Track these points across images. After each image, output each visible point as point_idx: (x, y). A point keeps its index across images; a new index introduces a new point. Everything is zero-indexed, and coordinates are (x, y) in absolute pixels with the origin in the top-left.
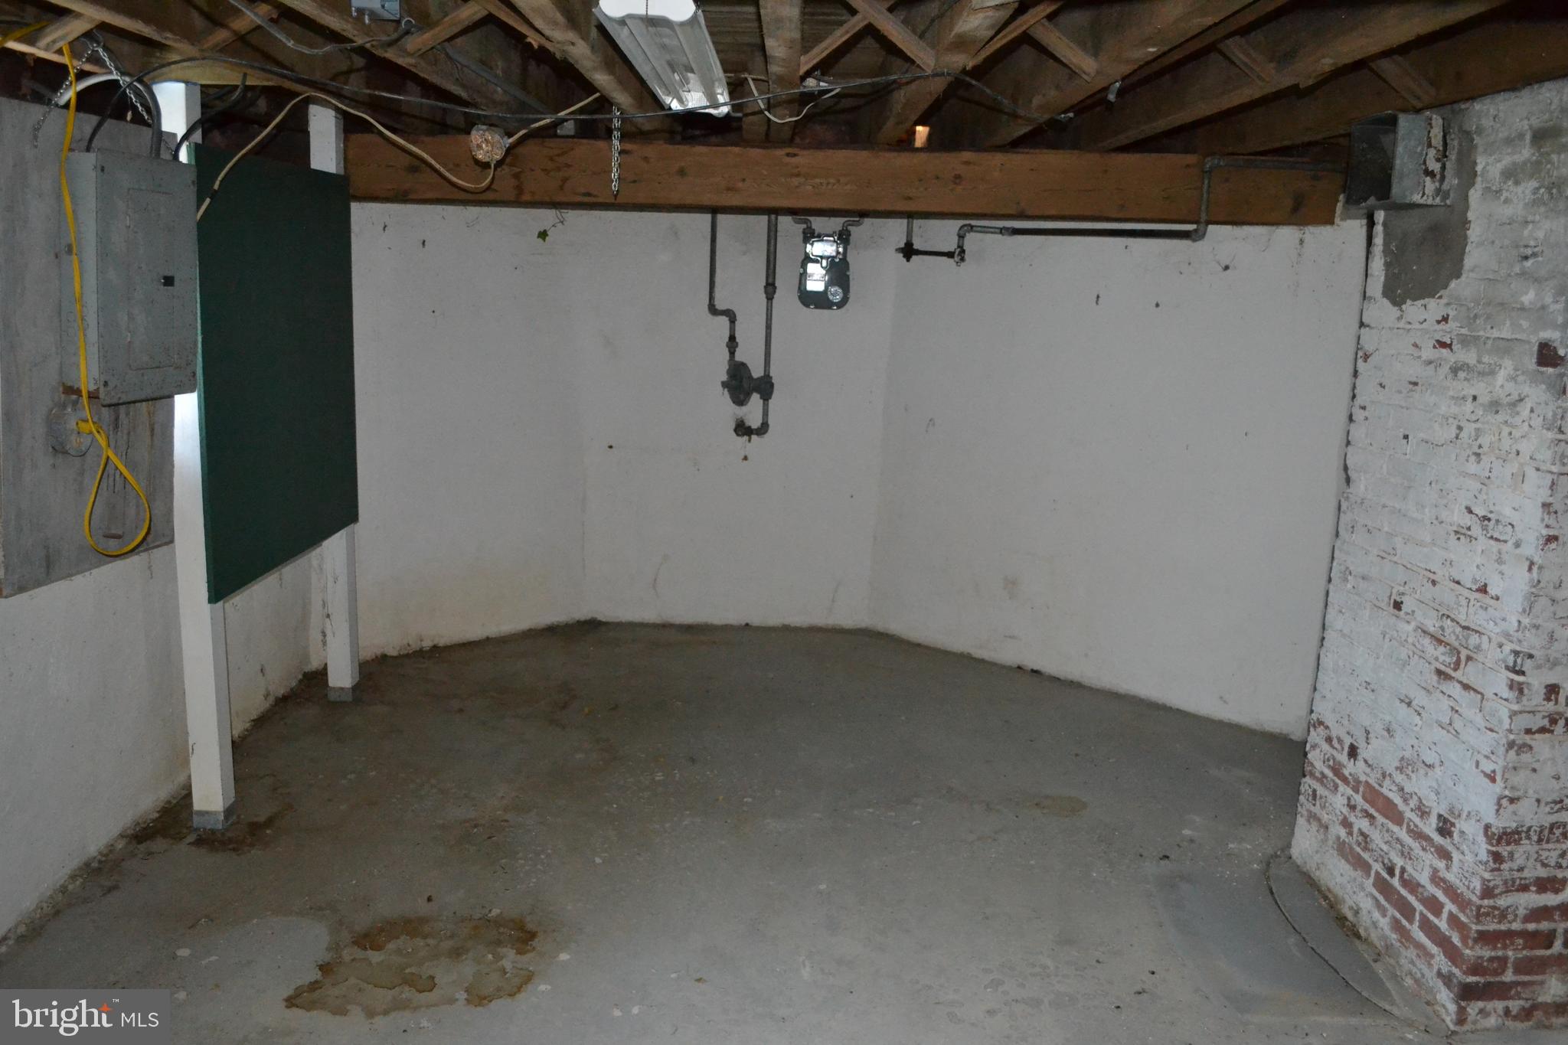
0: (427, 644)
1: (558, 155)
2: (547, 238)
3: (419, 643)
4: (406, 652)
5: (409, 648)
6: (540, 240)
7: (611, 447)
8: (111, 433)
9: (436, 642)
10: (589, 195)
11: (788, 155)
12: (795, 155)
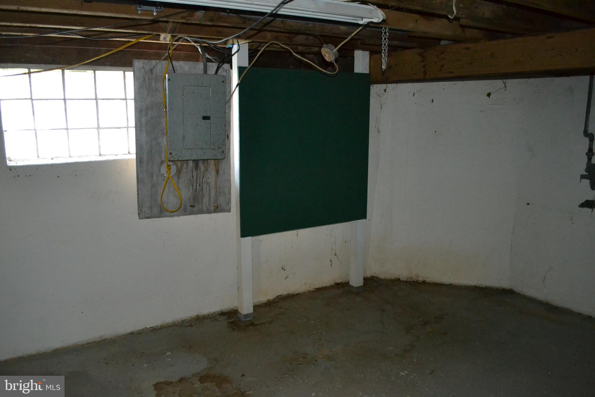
0: (421, 279)
1: (441, 54)
2: (491, 96)
3: (417, 278)
4: (410, 280)
5: (411, 279)
6: (488, 97)
7: (528, 204)
8: (194, 169)
9: (425, 279)
10: (451, 72)
11: (548, 38)
12: (552, 37)
